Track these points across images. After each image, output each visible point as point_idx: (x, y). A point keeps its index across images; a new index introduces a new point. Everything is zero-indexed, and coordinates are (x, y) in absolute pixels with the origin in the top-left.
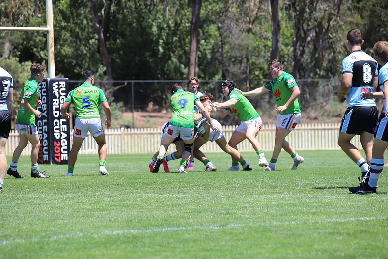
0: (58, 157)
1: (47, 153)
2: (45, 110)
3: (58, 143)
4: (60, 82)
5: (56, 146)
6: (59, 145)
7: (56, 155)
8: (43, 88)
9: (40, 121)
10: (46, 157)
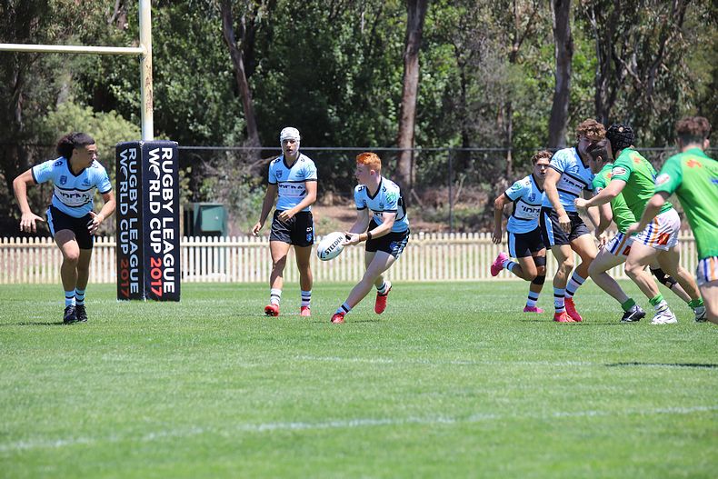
0: (157, 288)
1: (136, 279)
2: (134, 201)
3: (158, 262)
4: (163, 150)
5: (155, 267)
6: (159, 265)
7: (153, 284)
8: (132, 160)
9: (124, 221)
10: (134, 286)
